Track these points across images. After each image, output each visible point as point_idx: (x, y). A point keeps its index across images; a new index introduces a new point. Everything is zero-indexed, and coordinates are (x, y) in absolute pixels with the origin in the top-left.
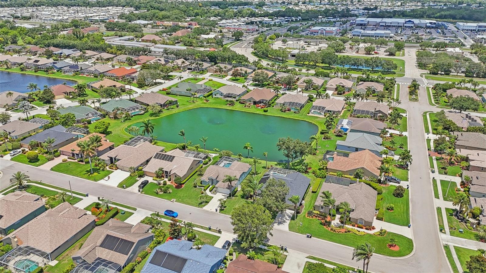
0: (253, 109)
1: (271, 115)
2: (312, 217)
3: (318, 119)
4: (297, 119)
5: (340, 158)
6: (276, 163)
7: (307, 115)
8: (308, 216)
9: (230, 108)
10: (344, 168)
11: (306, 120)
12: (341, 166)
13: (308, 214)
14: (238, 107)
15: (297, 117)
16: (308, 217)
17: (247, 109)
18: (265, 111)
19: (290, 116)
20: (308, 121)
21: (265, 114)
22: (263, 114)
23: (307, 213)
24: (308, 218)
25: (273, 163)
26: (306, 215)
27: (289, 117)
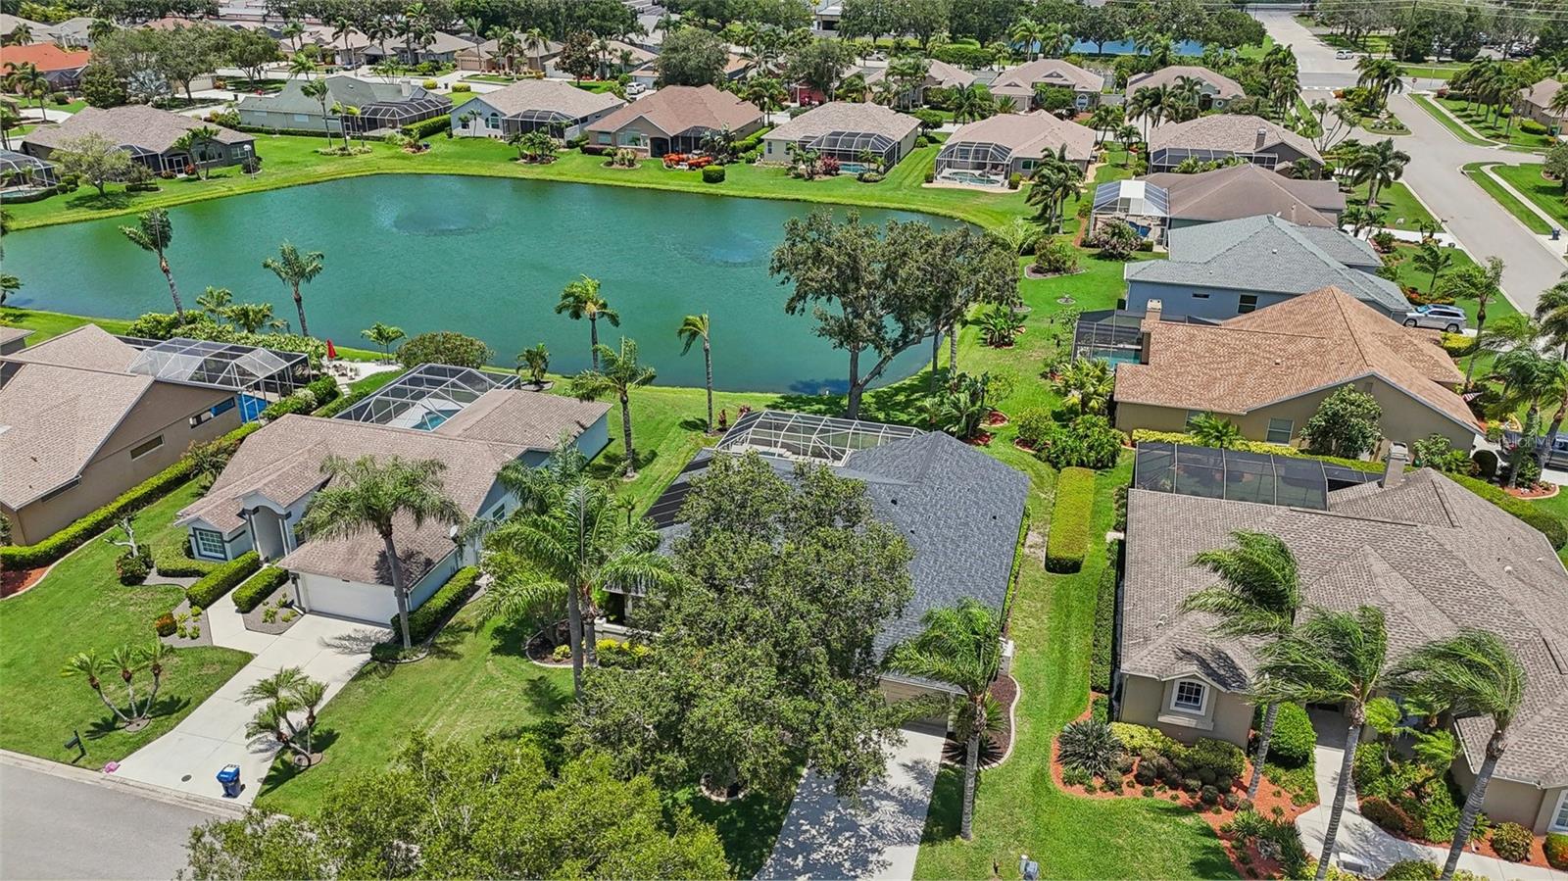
0: (651, 174)
1: (744, 194)
2: (1113, 787)
3: (983, 200)
4: (874, 204)
5: (1192, 337)
6: (774, 397)
7: (925, 185)
8: (1069, 781)
9: (537, 172)
10: (1232, 392)
11: (922, 209)
12: (1207, 386)
13: (1064, 758)
14: (571, 166)
15: (872, 197)
16: (1077, 792)
17: (619, 175)
18: (710, 178)
19: (835, 193)
20: (932, 210)
21: (712, 191)
22: (703, 190)
23: (1055, 748)
24: (1074, 805)
25: (757, 400)
26: (1056, 772)
27: (833, 200)
